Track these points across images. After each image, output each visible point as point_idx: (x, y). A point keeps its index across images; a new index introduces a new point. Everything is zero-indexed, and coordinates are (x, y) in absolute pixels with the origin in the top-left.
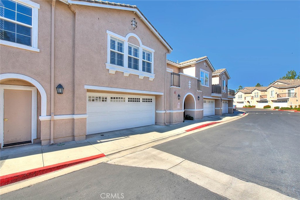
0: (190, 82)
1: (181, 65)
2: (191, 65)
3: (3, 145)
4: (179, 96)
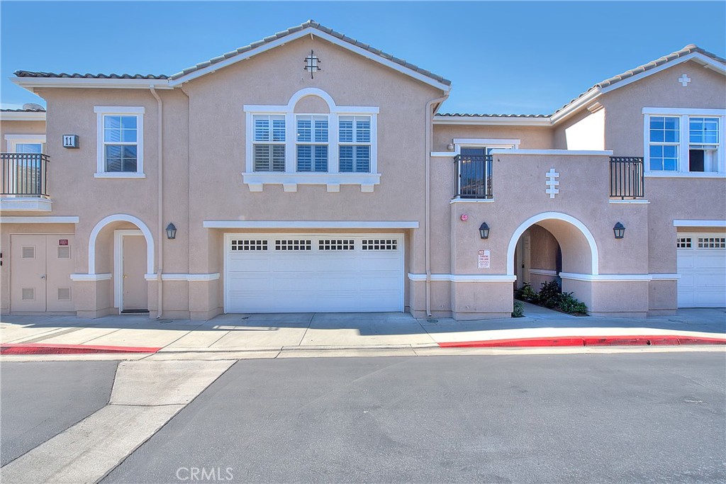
0: (552, 174)
1: (552, 118)
2: (586, 109)
3: (121, 310)
4: (484, 227)
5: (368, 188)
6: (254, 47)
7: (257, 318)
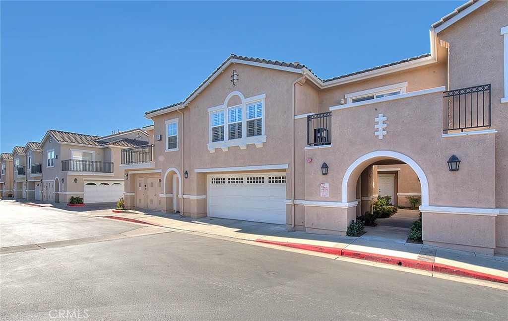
0: (381, 118)
3: (176, 211)
4: (325, 166)
5: (259, 145)
6: (209, 78)
7: (216, 220)
